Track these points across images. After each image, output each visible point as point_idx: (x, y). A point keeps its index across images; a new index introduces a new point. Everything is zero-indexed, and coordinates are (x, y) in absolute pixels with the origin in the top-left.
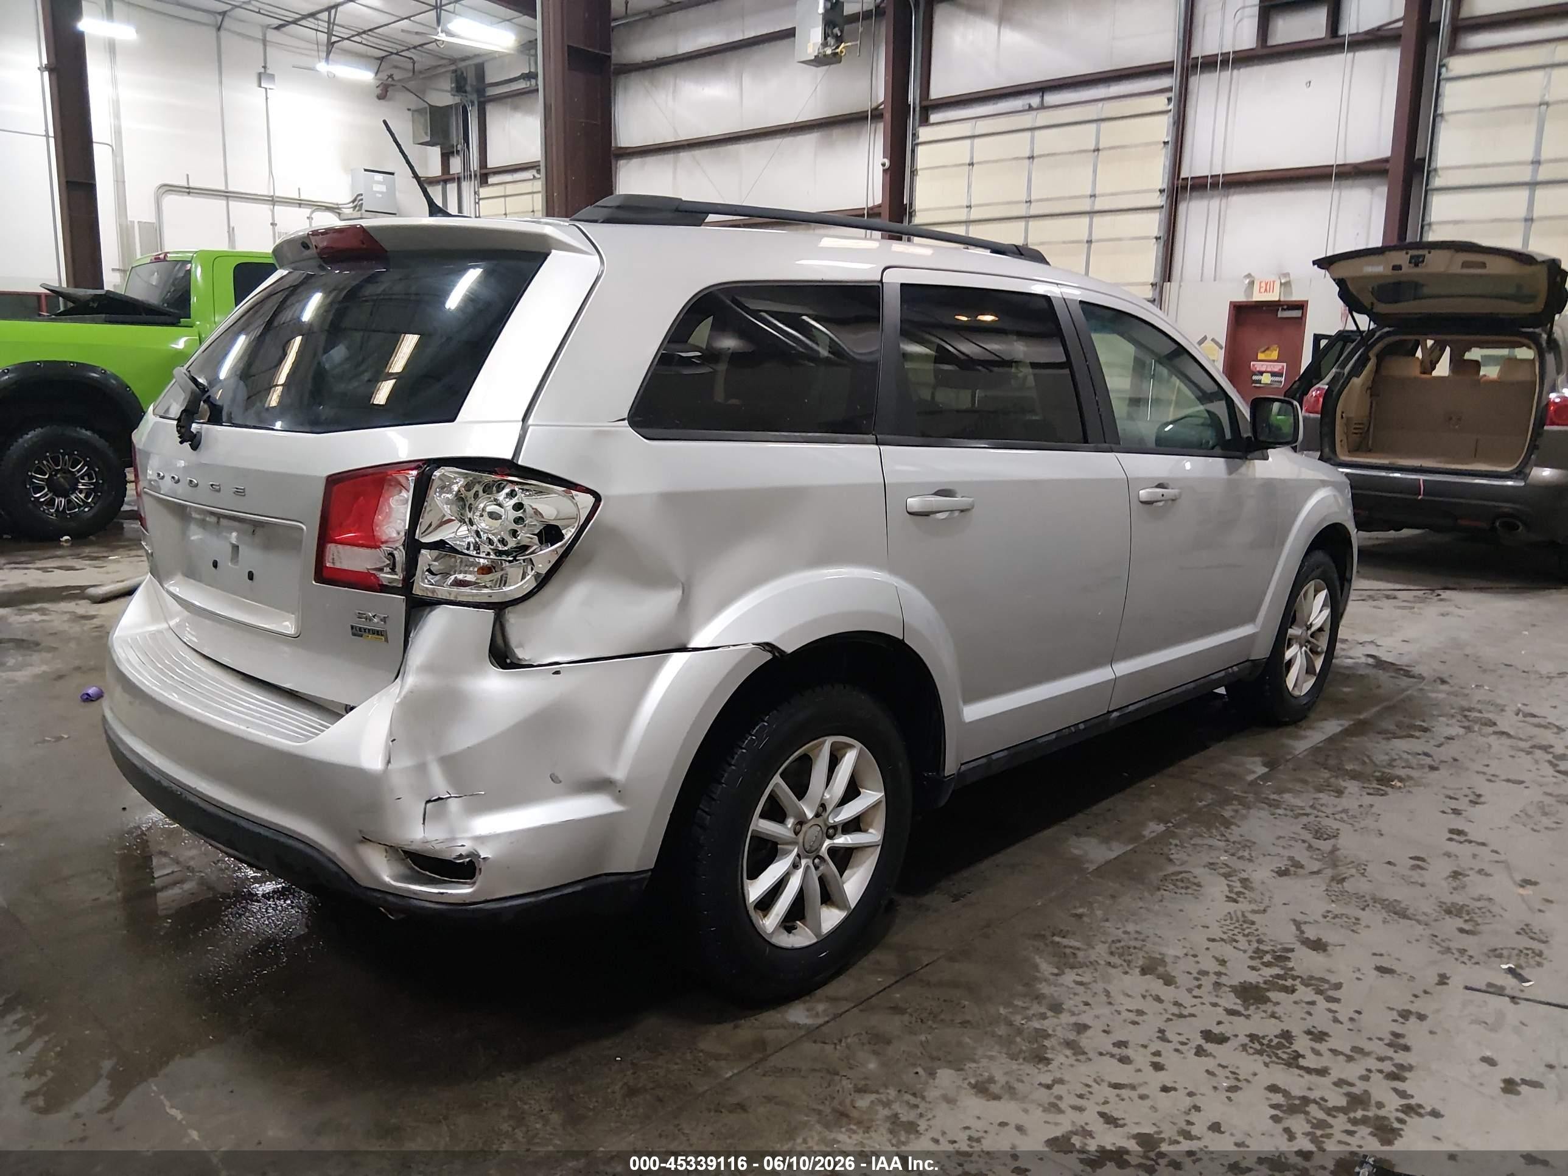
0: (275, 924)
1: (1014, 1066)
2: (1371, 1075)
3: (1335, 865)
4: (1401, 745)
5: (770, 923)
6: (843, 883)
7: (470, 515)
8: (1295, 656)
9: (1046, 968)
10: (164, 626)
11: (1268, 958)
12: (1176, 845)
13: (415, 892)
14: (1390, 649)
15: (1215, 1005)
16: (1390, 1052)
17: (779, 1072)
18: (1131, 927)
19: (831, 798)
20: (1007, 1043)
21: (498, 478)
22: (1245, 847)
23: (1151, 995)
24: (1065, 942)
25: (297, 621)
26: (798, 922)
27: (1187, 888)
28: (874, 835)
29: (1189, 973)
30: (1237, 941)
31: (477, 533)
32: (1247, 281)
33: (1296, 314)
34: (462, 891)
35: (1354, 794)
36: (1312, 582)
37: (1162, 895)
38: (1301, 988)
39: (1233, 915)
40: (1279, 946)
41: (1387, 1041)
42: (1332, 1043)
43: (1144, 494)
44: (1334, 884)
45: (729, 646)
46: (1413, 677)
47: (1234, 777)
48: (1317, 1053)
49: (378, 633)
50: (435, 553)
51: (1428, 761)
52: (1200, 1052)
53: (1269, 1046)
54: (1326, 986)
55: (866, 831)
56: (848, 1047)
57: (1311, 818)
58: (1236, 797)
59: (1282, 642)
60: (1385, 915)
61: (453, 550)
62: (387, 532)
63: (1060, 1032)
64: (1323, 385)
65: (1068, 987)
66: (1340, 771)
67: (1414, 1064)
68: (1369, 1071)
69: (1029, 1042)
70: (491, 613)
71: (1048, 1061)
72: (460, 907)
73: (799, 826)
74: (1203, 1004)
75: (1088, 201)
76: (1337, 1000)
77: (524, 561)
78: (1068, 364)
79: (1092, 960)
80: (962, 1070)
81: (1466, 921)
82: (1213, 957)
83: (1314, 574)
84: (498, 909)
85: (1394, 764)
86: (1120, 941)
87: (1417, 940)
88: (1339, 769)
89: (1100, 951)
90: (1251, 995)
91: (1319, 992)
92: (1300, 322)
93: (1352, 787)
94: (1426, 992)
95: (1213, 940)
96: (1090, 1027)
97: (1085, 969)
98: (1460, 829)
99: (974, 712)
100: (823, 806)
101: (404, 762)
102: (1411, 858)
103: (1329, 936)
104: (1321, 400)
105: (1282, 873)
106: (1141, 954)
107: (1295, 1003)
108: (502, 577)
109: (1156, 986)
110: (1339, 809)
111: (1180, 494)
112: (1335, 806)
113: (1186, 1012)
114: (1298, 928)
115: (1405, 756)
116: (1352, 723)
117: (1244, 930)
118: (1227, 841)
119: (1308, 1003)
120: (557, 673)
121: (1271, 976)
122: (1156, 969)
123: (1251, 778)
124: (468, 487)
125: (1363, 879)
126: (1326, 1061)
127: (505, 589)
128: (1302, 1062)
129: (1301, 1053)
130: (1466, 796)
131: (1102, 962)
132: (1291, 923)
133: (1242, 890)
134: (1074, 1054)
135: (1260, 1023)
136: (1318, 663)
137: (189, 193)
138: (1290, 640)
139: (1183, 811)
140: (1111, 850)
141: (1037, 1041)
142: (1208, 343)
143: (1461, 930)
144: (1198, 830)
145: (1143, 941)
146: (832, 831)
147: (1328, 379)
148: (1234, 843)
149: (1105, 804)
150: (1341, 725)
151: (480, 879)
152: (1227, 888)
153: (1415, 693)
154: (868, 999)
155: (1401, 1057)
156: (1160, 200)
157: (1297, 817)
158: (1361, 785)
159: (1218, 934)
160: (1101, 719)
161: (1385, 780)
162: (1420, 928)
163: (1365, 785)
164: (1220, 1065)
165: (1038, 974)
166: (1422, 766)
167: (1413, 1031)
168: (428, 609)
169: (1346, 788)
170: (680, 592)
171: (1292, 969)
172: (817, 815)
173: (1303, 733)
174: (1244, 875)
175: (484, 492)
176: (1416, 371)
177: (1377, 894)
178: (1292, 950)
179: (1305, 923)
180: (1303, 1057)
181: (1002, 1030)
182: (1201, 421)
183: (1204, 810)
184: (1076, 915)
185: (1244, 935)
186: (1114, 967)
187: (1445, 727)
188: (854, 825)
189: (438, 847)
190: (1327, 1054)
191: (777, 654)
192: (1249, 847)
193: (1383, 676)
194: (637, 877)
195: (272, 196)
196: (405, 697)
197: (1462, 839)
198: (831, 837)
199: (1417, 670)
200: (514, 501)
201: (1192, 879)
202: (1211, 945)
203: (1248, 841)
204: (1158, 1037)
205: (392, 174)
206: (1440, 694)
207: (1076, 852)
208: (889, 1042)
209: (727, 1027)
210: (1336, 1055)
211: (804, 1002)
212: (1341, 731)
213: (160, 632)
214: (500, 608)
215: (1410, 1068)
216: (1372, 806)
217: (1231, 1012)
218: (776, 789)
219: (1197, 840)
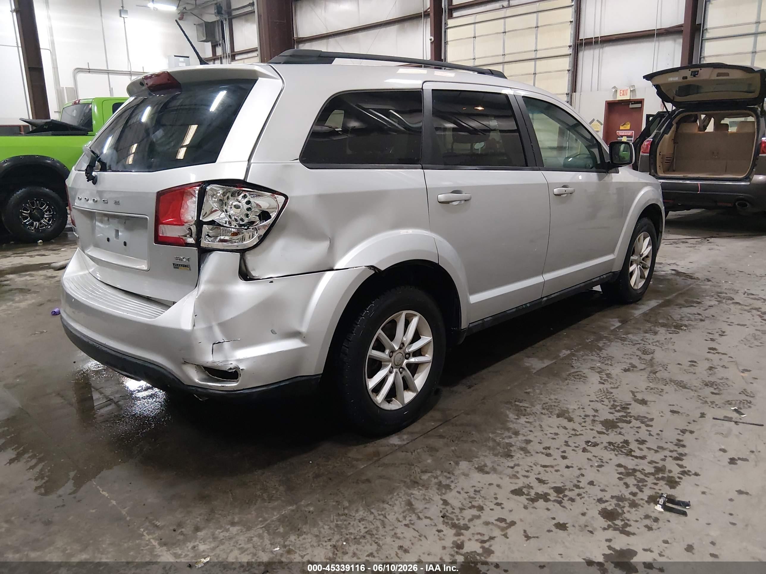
0: (148, 410)
1: (496, 459)
2: (667, 458)
3: (652, 366)
4: (686, 310)
5: (380, 398)
6: (414, 380)
7: (225, 208)
8: (635, 269)
9: (512, 416)
10: (87, 272)
11: (618, 408)
12: (576, 360)
13: (210, 386)
14: (683, 266)
15: (592, 430)
16: (676, 448)
17: (386, 465)
18: (553, 397)
19: (406, 340)
20: (492, 449)
21: (238, 189)
22: (608, 359)
23: (562, 426)
24: (521, 404)
25: (148, 264)
26: (393, 399)
27: (580, 379)
28: (428, 357)
29: (580, 416)
30: (603, 401)
31: (230, 217)
32: (614, 90)
33: (639, 105)
34: (232, 385)
35: (662, 333)
36: (642, 233)
37: (568, 382)
38: (634, 421)
39: (602, 390)
40: (624, 403)
41: (675, 444)
42: (648, 445)
43: (556, 191)
44: (651, 374)
45: (353, 268)
46: (694, 279)
47: (605, 328)
48: (641, 449)
49: (186, 266)
50: (211, 227)
51: (700, 317)
52: (584, 450)
53: (618, 447)
54: (646, 420)
55: (424, 356)
56: (418, 453)
57: (641, 345)
58: (606, 337)
59: (627, 263)
60: (676, 387)
61: (219, 225)
62: (187, 217)
63: (518, 444)
64: (650, 139)
65: (522, 424)
66: (656, 324)
67: (687, 453)
68: (666, 457)
69: (503, 449)
70: (238, 255)
71: (512, 456)
72: (231, 393)
73: (391, 353)
74: (586, 429)
75: (534, 53)
76: (651, 426)
77: (253, 229)
78: (518, 130)
79: (533, 412)
80: (471, 461)
81: (715, 389)
82: (592, 409)
83: (643, 229)
84: (250, 392)
85: (682, 319)
86: (547, 403)
87: (691, 398)
88: (656, 322)
89: (538, 408)
90: (610, 425)
91: (642, 422)
92: (641, 109)
93: (662, 330)
94: (694, 421)
95: (592, 401)
96: (532, 441)
97: (530, 416)
98: (714, 347)
99: (474, 299)
100: (403, 344)
101: (201, 325)
102: (690, 361)
103: (648, 397)
104: (649, 146)
105: (626, 370)
106: (557, 408)
107: (631, 427)
108: (243, 237)
109: (564, 422)
110: (655, 340)
111: (574, 191)
112: (653, 339)
113: (578, 433)
114: (634, 395)
115: (689, 315)
116: (663, 301)
117: (607, 396)
118: (600, 357)
119: (637, 428)
120: (272, 282)
121: (620, 416)
122: (564, 415)
123: (612, 328)
124: (224, 194)
125: (666, 372)
126: (645, 452)
127: (244, 243)
128: (633, 453)
129: (633, 449)
130: (717, 332)
131: (538, 413)
132: (630, 392)
133: (607, 378)
134: (524, 453)
135: (614, 437)
136: (646, 273)
137: (89, 72)
138: (631, 262)
139: (580, 345)
140: (544, 363)
141: (507, 448)
142: (595, 122)
143: (713, 393)
144: (587, 353)
145: (559, 402)
146: (407, 356)
147: (652, 136)
148: (603, 357)
149: (541, 343)
150: (657, 302)
151: (240, 379)
152: (600, 378)
153: (694, 286)
154: (428, 432)
155: (681, 450)
156: (570, 51)
157: (634, 345)
158: (666, 329)
159: (594, 398)
160: (538, 301)
161: (678, 327)
162: (692, 393)
163: (669, 329)
164: (594, 456)
165: (508, 419)
166: (696, 320)
167: (687, 439)
168: (209, 254)
169: (659, 331)
170: (329, 242)
171: (630, 413)
172: (400, 348)
173: (640, 307)
174: (608, 372)
175: (232, 196)
176: (696, 131)
177: (672, 378)
178: (630, 404)
179: (637, 392)
180: (634, 451)
181: (491, 444)
182: (585, 156)
183: (590, 343)
184: (526, 393)
185: (607, 398)
186: (545, 415)
187: (708, 301)
188: (418, 353)
189: (220, 364)
190: (645, 450)
191: (377, 271)
192: (611, 359)
193: (679, 279)
194: (314, 377)
195: (130, 71)
196: (200, 295)
197: (715, 352)
198: (407, 359)
199: (696, 276)
200: (246, 200)
201: (583, 375)
202: (591, 403)
203: (610, 356)
204: (565, 445)
205: (188, 57)
206: (707, 286)
207: (527, 364)
208: (437, 451)
209: (362, 446)
210: (650, 450)
211: (398, 435)
212: (658, 305)
213: (85, 275)
214: (243, 252)
215: (685, 455)
216: (671, 338)
217: (599, 433)
218: (380, 336)
219: (585, 357)
